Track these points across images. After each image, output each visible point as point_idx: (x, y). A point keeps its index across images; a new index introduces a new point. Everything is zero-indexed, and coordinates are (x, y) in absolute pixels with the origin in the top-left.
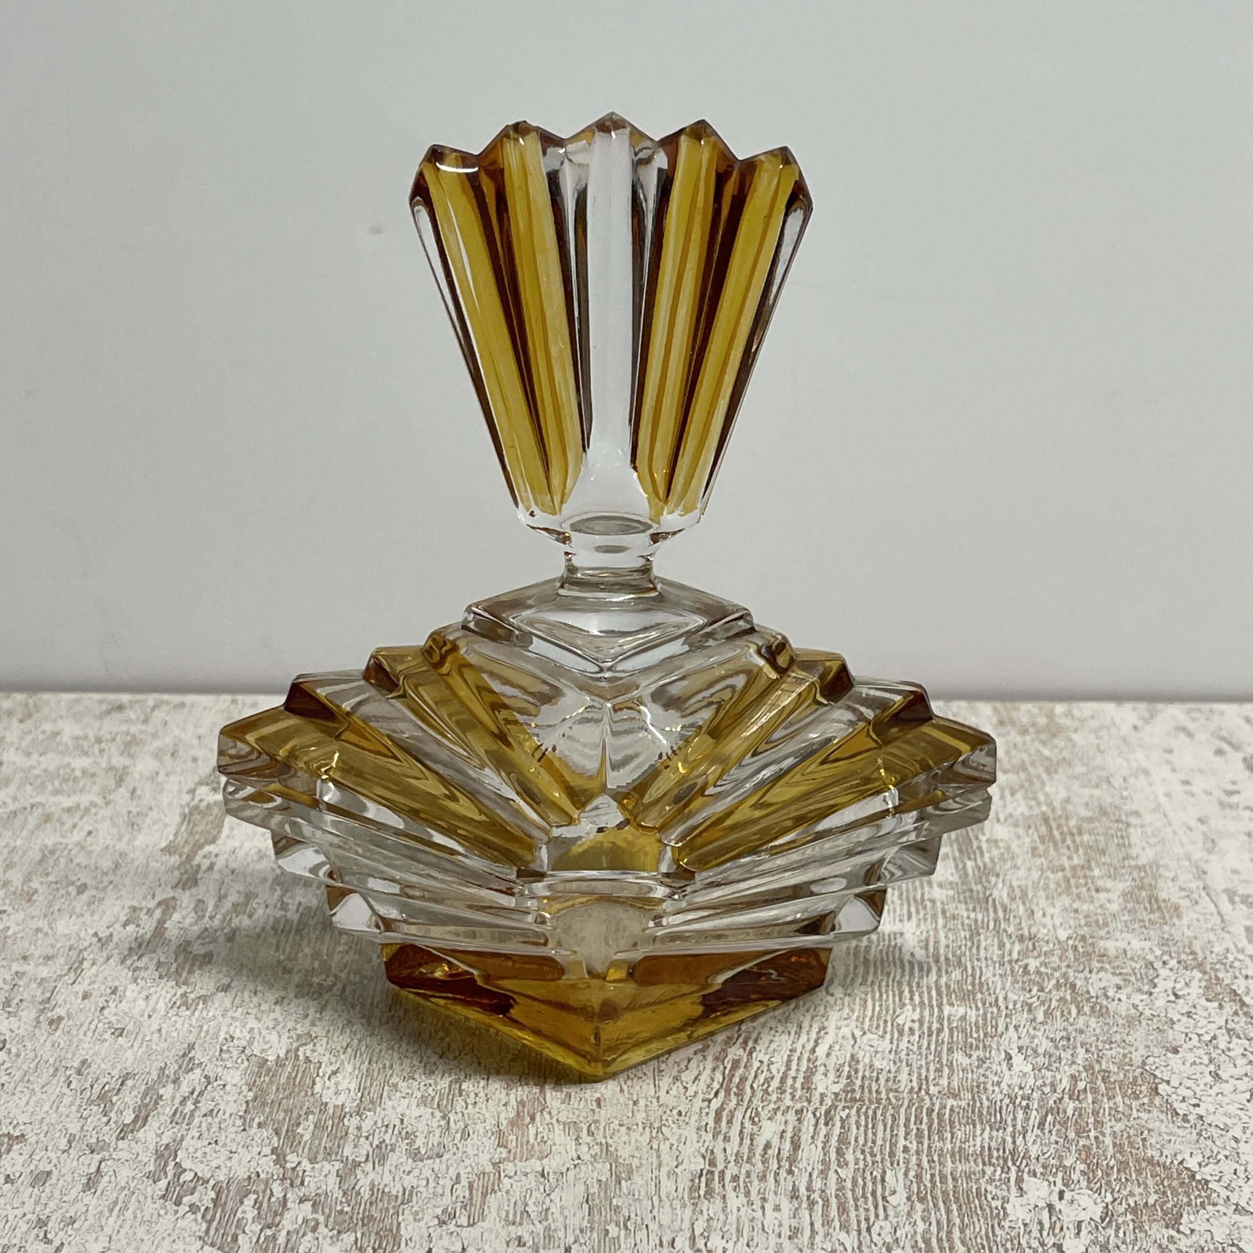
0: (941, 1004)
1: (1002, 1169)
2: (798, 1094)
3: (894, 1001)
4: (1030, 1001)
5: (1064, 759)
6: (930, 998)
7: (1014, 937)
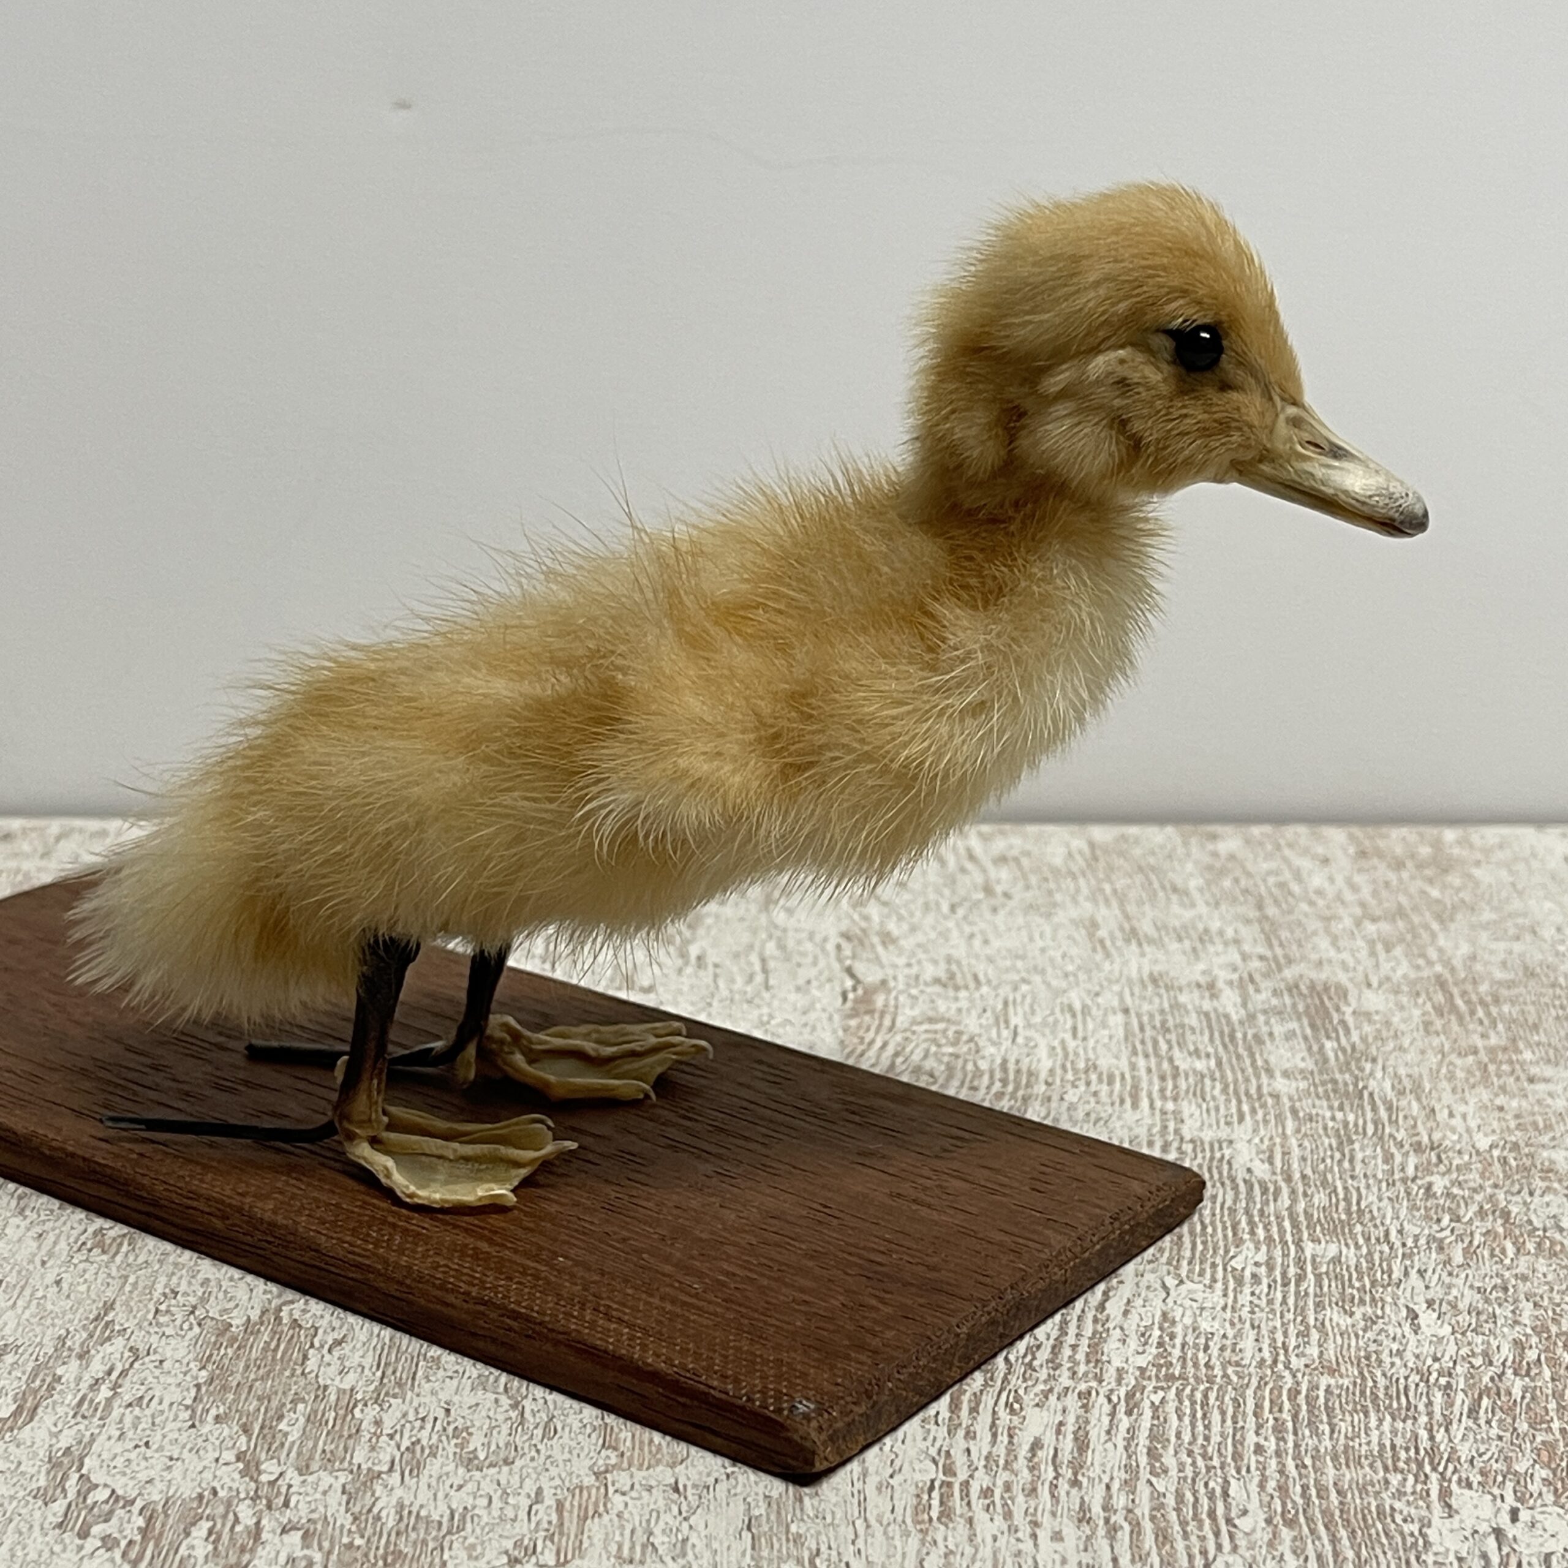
0: (1301, 1240)
1: (1416, 1476)
2: (1082, 1369)
3: (1225, 1236)
4: (1438, 1235)
5: (1463, 901)
6: (1282, 1231)
7: (1407, 1147)
